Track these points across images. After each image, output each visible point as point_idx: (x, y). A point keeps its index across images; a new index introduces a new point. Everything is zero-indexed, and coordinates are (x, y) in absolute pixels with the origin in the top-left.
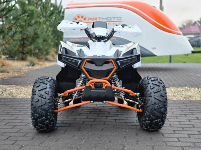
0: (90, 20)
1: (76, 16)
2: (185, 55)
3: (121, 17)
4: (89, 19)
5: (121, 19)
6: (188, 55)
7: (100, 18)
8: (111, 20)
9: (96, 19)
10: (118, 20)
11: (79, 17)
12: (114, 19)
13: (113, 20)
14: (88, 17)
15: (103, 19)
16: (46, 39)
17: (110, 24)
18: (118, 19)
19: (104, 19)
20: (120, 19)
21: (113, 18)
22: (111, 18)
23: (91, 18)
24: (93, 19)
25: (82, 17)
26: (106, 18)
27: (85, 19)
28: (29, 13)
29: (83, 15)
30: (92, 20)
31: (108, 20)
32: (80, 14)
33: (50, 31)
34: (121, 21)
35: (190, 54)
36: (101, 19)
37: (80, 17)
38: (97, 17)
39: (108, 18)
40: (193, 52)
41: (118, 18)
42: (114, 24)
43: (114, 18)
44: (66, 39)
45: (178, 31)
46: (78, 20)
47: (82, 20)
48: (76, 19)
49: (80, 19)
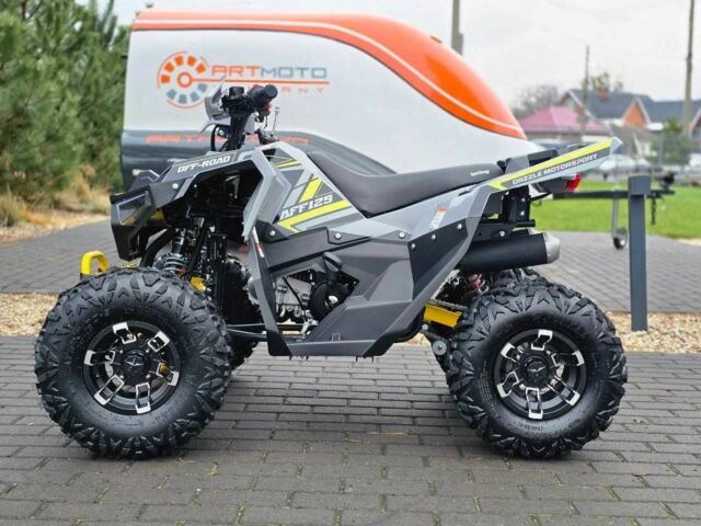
0: (219, 71)
1: (170, 57)
3: (324, 70)
4: (214, 69)
5: (325, 76)
7: (253, 68)
8: (291, 75)
9: (240, 72)
10: (313, 76)
11: (179, 61)
12: (302, 75)
13: (297, 76)
15: (263, 70)
17: (289, 90)
18: (317, 73)
19: (268, 72)
20: (321, 73)
21: (298, 68)
22: (291, 69)
23: (225, 67)
24: (231, 72)
25: (192, 61)
26: (274, 70)
27: (201, 69)
29: (193, 55)
30: (225, 71)
32: (185, 52)
34: (326, 83)
36: (258, 72)
37: (185, 60)
38: (245, 65)
39: (281, 69)
40: (557, 195)
41: (314, 70)
42: (301, 90)
43: (302, 69)
44: (133, 133)
45: (510, 123)
46: (178, 70)
47: (192, 70)
48: (169, 68)
49: (185, 67)
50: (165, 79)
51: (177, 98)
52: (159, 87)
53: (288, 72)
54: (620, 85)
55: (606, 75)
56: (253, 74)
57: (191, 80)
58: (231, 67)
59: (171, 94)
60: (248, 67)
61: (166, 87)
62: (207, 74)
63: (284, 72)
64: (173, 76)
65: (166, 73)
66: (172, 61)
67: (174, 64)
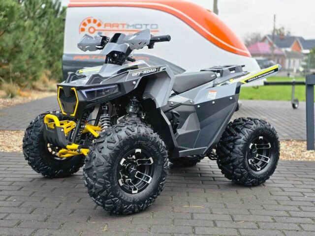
0: (108, 26)
1: (85, 19)
2: (254, 87)
3: (157, 25)
4: (106, 25)
5: (157, 28)
6: (258, 87)
7: (123, 25)
8: (141, 28)
9: (118, 27)
11: (89, 21)
12: (146, 27)
13: (144, 28)
15: (128, 25)
16: (34, 54)
18: (153, 27)
19: (131, 26)
20: (155, 27)
21: (144, 25)
22: (141, 25)
23: (110, 24)
24: (113, 26)
25: (95, 21)
26: (133, 25)
27: (99, 25)
28: (6, 11)
29: (96, 18)
30: (110, 26)
31: (136, 28)
32: (92, 17)
33: (40, 42)
34: (158, 31)
35: (262, 86)
36: (125, 26)
37: (92, 21)
38: (119, 23)
39: (136, 25)
40: (266, 84)
41: (152, 25)
43: (146, 25)
44: (68, 55)
45: (244, 49)
46: (89, 25)
47: (95, 26)
48: (85, 24)
49: (92, 24)
50: (83, 30)
52: (80, 33)
53: (140, 26)
56: (123, 27)
57: (95, 30)
58: (113, 24)
60: (121, 24)
61: (83, 33)
62: (102, 28)
63: (138, 26)
64: (87, 28)
65: (83, 27)
66: (86, 21)
67: (87, 23)
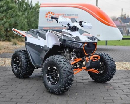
2: (118, 40)
3: (77, 14)
4: (56, 15)
5: (78, 16)
6: (119, 40)
8: (71, 16)
10: (75, 16)
11: (49, 13)
12: (73, 16)
14: (55, 13)
15: (65, 15)
22: (71, 14)
25: (52, 13)
26: (67, 15)
27: (53, 15)
30: (58, 15)
32: (50, 11)
35: (121, 40)
36: (64, 15)
37: (50, 13)
38: (62, 14)
39: (69, 14)
40: (123, 39)
41: (75, 14)
43: (73, 14)
44: (40, 27)
45: (114, 24)
46: (49, 15)
48: (47, 14)
50: (46, 17)
51: (49, 20)
53: (70, 15)
54: (128, 16)
55: (125, 14)
59: (48, 19)
61: (47, 18)
63: (69, 15)
64: (48, 16)
65: (47, 15)
66: (48, 13)
67: (48, 14)
